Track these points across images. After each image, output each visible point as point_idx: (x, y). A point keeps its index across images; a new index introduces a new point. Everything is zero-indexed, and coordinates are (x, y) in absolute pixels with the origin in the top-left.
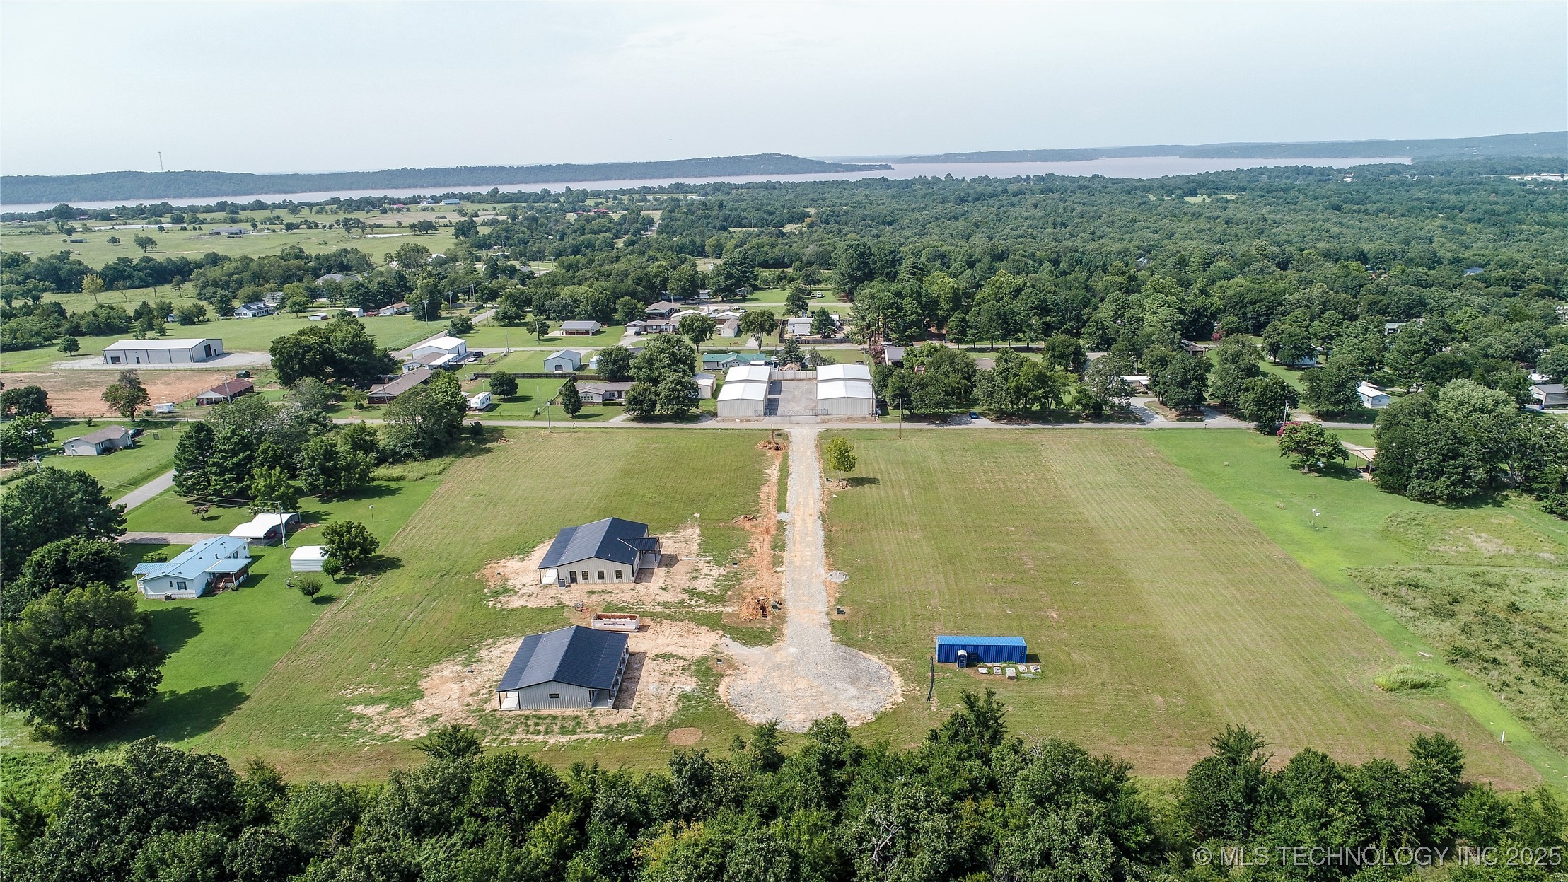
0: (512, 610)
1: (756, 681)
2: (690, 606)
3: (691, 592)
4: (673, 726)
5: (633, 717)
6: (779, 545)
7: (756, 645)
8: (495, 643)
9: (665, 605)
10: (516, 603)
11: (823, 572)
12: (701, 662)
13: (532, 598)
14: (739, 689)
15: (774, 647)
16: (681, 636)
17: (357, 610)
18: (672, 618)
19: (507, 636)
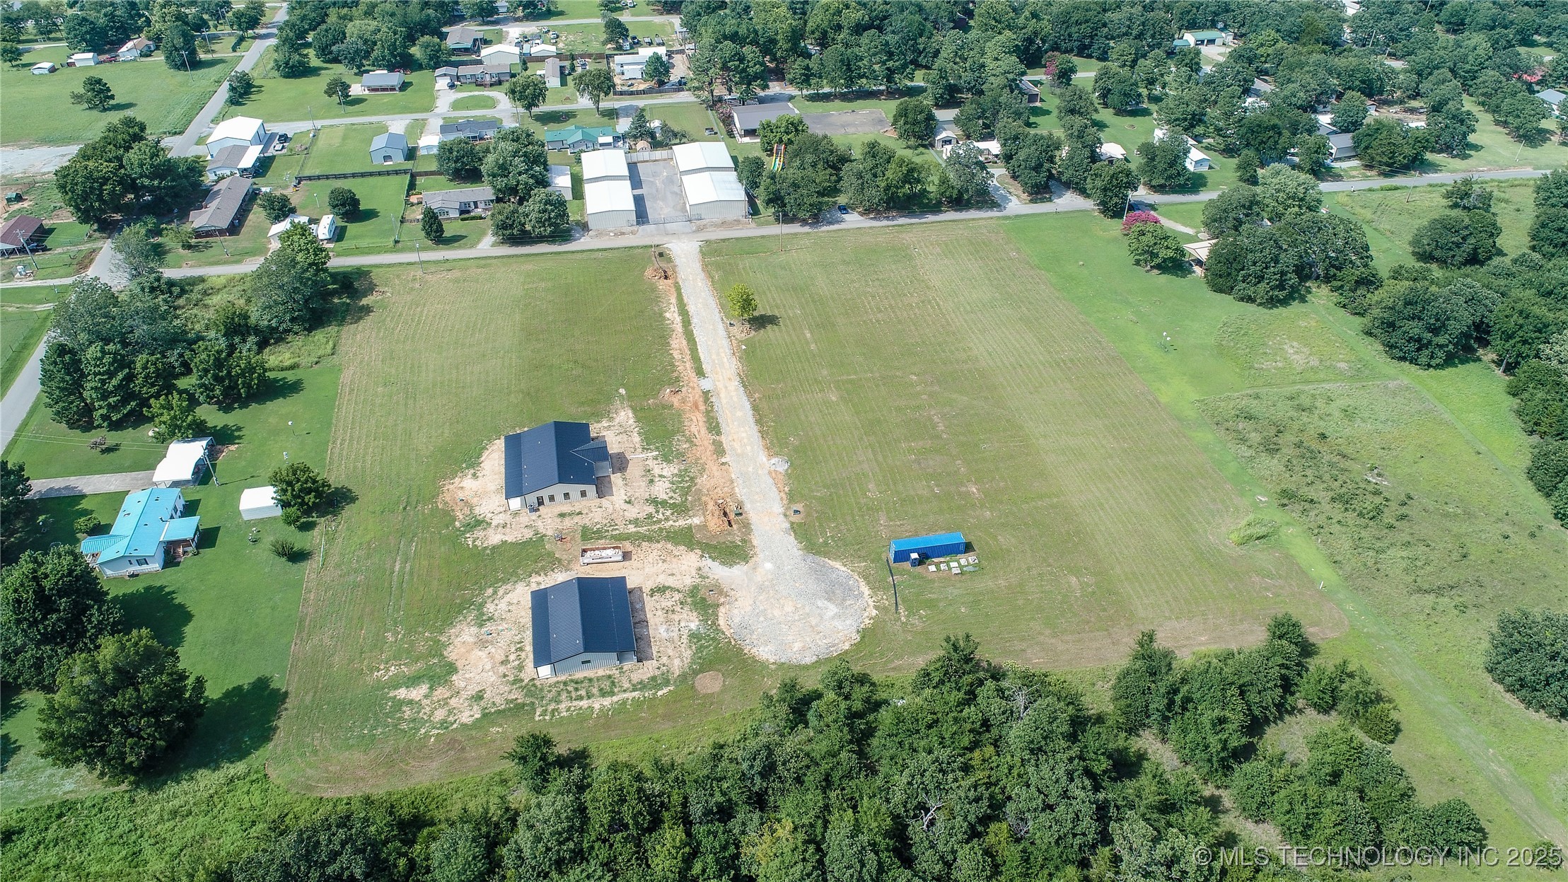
0: (494, 548)
1: (748, 609)
2: (659, 521)
3: (654, 501)
4: (696, 673)
5: (659, 668)
6: (714, 427)
7: (736, 563)
8: (495, 593)
9: (636, 522)
10: (495, 538)
11: (765, 459)
12: (694, 591)
13: (507, 530)
14: (737, 620)
15: (752, 562)
16: (664, 561)
17: (338, 566)
18: (650, 539)
19: (505, 581)
